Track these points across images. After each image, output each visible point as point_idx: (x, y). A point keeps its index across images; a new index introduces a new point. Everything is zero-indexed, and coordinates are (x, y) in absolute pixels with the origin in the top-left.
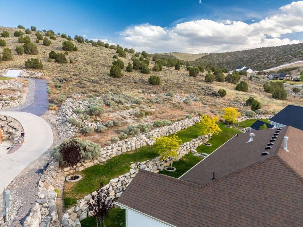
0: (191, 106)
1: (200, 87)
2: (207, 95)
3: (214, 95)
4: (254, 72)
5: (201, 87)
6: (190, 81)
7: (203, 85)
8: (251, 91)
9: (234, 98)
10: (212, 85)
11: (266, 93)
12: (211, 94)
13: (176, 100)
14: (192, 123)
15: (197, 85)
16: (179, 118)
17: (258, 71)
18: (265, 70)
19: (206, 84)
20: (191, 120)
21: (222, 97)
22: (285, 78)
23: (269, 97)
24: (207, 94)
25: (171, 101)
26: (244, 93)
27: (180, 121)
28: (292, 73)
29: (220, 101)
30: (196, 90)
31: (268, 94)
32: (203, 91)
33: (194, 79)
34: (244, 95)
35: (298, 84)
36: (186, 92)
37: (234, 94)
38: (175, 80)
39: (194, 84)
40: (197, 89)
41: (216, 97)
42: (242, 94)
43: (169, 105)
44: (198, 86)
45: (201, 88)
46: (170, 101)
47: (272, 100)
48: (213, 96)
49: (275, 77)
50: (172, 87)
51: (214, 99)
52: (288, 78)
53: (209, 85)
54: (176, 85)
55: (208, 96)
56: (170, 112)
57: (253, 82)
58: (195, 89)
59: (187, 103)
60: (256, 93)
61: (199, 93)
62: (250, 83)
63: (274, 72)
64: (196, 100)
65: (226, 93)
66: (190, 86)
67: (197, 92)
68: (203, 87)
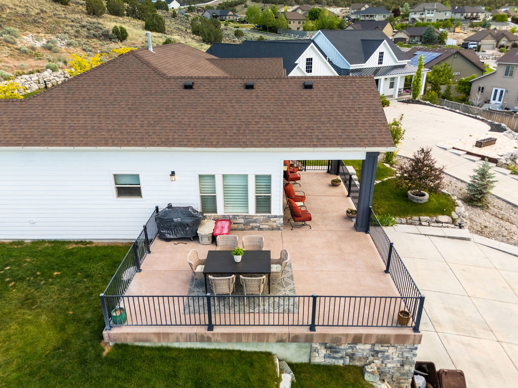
0: (58, 54)
1: (77, 22)
2: (93, 38)
3: (106, 36)
4: (182, 7)
5: (79, 23)
6: (56, 12)
7: (84, 19)
8: (171, 33)
9: (143, 43)
10: (101, 21)
11: (194, 36)
12: (100, 36)
13: (25, 43)
14: (60, 79)
15: (70, 19)
16: (31, 70)
17: (188, 6)
18: (198, 5)
19: (89, 19)
20: (58, 74)
21: (121, 41)
22: (228, 17)
23: (198, 41)
24: (92, 35)
25: (13, 44)
26: (160, 34)
27: (33, 73)
28: (237, 11)
29: (117, 46)
30: (70, 28)
31: (197, 37)
32: (85, 31)
33: (63, 8)
34: (159, 37)
35: (245, 27)
36: (48, 32)
37: (142, 36)
38: (20, 7)
39: (66, 18)
40: (72, 26)
41: (110, 41)
42: (155, 35)
43: (9, 51)
44: (73, 21)
45: (79, 25)
46: (9, 45)
47: (201, 45)
48: (105, 40)
49: (213, 16)
50: (14, 20)
51: (107, 44)
52: (231, 18)
53: (94, 20)
54: (23, 17)
55: (95, 40)
56: (11, 62)
57: (178, 21)
58: (67, 26)
59: (50, 49)
60: (178, 35)
61: (76, 34)
62: (174, 23)
63: (212, 7)
64: (69, 45)
65: (127, 35)
66: (56, 22)
67: (72, 32)
68: (84, 23)
